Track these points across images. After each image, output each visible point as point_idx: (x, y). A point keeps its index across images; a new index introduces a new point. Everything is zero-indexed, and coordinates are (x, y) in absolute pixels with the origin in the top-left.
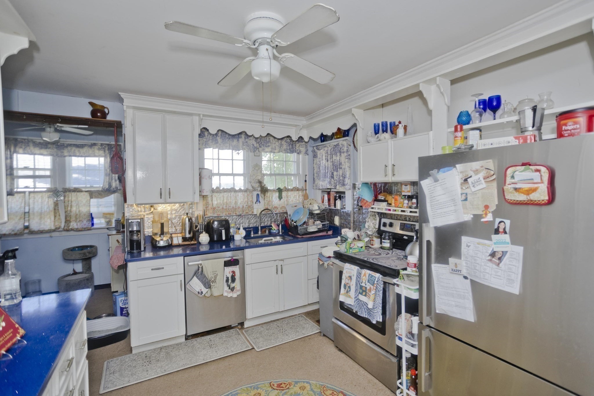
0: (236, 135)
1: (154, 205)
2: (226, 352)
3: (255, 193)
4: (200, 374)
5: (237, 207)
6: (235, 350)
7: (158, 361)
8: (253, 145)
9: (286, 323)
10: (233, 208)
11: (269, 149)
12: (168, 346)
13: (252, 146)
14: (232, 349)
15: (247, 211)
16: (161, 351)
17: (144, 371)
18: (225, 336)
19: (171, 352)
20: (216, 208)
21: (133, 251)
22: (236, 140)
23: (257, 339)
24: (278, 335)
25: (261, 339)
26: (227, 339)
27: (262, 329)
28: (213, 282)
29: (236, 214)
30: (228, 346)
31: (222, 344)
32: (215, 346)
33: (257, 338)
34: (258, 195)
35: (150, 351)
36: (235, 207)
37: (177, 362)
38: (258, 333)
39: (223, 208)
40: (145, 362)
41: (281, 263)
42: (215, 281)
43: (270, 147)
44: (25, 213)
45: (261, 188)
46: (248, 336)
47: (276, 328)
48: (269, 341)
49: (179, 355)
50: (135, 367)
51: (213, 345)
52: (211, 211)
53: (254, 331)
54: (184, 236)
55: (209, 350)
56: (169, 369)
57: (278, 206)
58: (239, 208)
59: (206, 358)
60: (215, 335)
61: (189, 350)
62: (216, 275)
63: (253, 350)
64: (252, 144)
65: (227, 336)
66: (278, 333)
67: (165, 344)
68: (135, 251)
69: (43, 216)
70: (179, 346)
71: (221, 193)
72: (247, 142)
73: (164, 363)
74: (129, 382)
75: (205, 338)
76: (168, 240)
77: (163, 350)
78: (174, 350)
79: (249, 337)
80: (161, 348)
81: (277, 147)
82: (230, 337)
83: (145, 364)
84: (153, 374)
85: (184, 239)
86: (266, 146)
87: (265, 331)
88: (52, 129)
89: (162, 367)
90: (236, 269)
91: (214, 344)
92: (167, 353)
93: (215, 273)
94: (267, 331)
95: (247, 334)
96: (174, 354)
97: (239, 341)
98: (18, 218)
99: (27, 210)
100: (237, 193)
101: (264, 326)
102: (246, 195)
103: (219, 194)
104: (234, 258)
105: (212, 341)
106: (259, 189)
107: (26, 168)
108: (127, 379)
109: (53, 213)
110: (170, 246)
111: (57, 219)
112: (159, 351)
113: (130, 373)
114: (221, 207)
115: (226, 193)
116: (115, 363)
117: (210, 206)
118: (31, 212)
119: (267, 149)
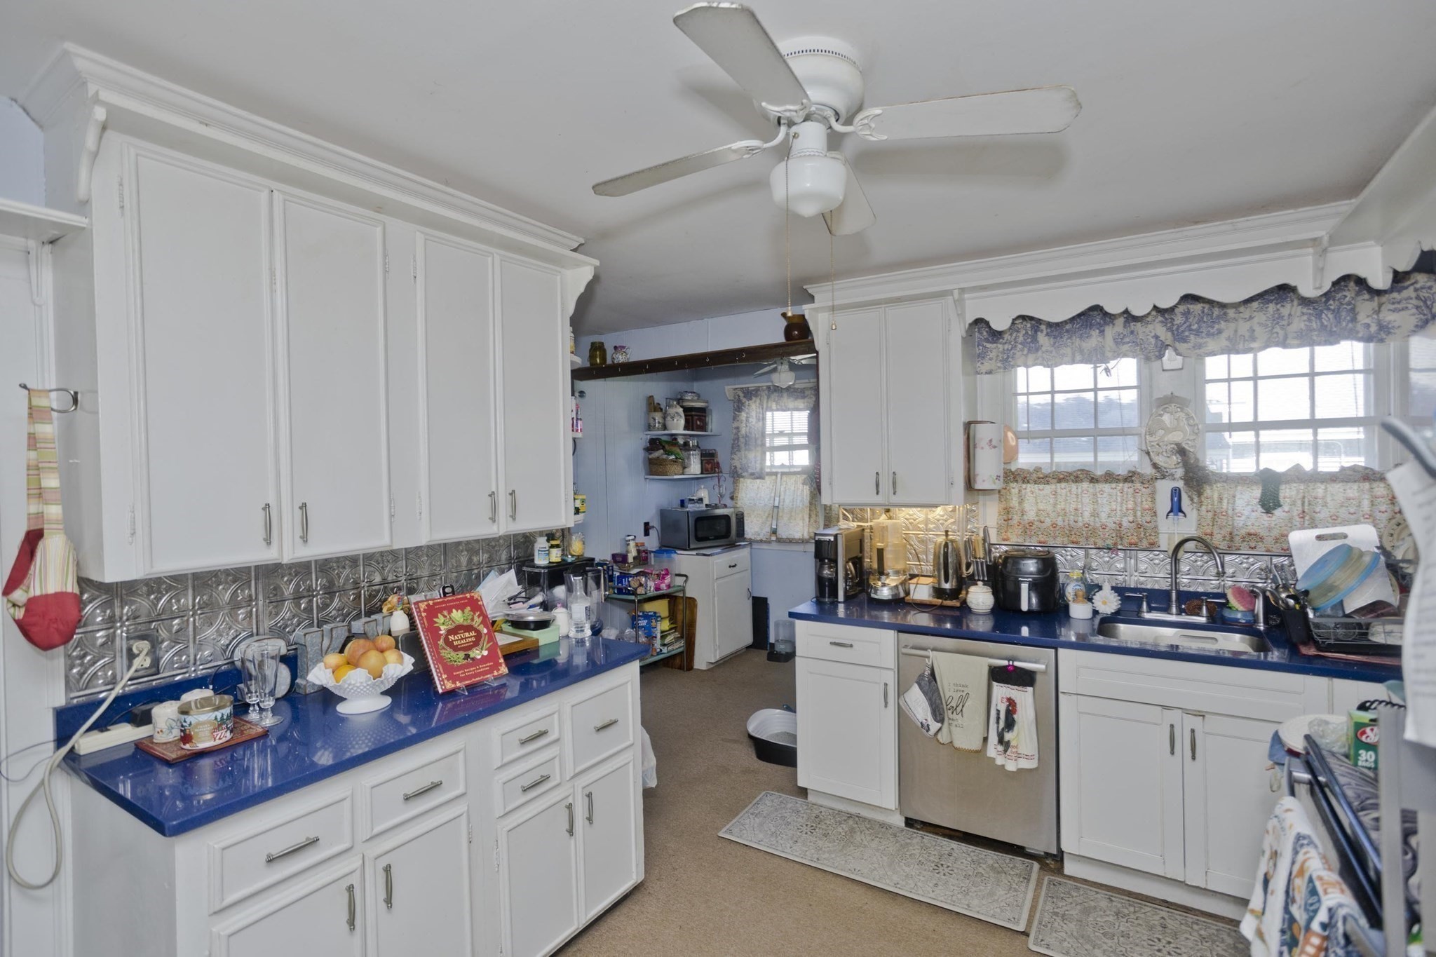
0: (1066, 322)
1: (892, 509)
2: (954, 898)
3: (1164, 489)
4: (865, 907)
5: (1098, 525)
6: (978, 909)
7: (825, 835)
8: (1156, 337)
9: (1202, 932)
10: (1087, 526)
11: (1223, 341)
12: (864, 819)
13: (1153, 341)
14: (975, 902)
15: (1135, 539)
16: (845, 820)
17: (792, 839)
18: (990, 862)
19: (859, 833)
20: (1036, 523)
21: (822, 600)
22: (1098, 331)
23: (1058, 919)
24: (1137, 949)
25: (1072, 926)
26: (987, 873)
27: (1104, 904)
28: (954, 709)
29: (1095, 544)
30: (974, 889)
31: (967, 877)
32: (947, 870)
33: (1063, 915)
34: (1176, 493)
35: (831, 811)
36: (1092, 524)
37: (850, 857)
38: (1079, 907)
39: (1054, 525)
40: (807, 825)
41: (1196, 723)
42: (959, 709)
43: (1225, 335)
44: (774, 507)
45: (1187, 472)
46: (1047, 896)
47: (1151, 928)
48: (1088, 947)
49: (865, 846)
50: (788, 823)
51: (945, 866)
52: (1019, 530)
53: (1075, 894)
54: (937, 586)
55: (924, 873)
56: (825, 862)
57: (1263, 533)
58: (1104, 527)
59: (904, 883)
60: (972, 848)
61: (891, 849)
62: (964, 694)
63: (1024, 937)
64: (1153, 334)
65: (996, 865)
66: (1145, 943)
67: (865, 813)
68: (827, 600)
69: (793, 514)
70: (883, 830)
71: (1048, 483)
72: (1132, 332)
73: (830, 845)
74: (759, 842)
75: (945, 843)
76: (896, 587)
77: (851, 822)
78: (867, 832)
79: (1045, 901)
80: (851, 816)
81: (1258, 329)
82: (999, 872)
83: (804, 829)
84: (797, 854)
85: (939, 592)
86: (1209, 334)
87: (1108, 913)
88: (785, 367)
89: (821, 849)
90: (1024, 697)
91: (948, 867)
92: (852, 831)
93: (962, 689)
94: (1111, 919)
95: (1048, 889)
96: (859, 839)
97: (1008, 896)
98: (766, 515)
99: (776, 504)
100: (1099, 486)
101: (1118, 900)
102: (1131, 491)
103: (1041, 487)
104: (1017, 664)
105: (951, 858)
106: (1180, 472)
107: (781, 434)
108: (761, 836)
109: (807, 511)
110: (899, 603)
111: (812, 521)
112: (844, 818)
113: (773, 829)
114: (1048, 522)
115: (1063, 485)
116: (772, 801)
117: (1016, 518)
118: (780, 506)
119: (1211, 344)
